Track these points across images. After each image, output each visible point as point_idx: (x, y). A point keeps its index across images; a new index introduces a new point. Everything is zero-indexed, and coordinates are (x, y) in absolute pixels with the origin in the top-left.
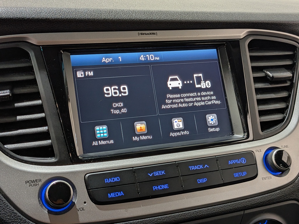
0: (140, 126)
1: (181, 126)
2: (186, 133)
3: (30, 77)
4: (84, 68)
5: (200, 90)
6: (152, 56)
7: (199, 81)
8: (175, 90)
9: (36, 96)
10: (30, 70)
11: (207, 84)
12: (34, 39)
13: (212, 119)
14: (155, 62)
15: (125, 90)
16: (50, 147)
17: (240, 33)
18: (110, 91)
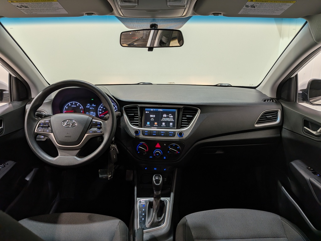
0: (156, 123)
1: (164, 124)
2: (165, 126)
3: (137, 112)
4: (147, 111)
5: (170, 118)
6: (161, 110)
7: (170, 116)
8: (165, 117)
9: (138, 115)
10: (137, 111)
11: (172, 117)
12: (139, 105)
13: (171, 124)
14: (162, 111)
15: (154, 116)
16: (138, 124)
17: (182, 107)
18: (151, 116)
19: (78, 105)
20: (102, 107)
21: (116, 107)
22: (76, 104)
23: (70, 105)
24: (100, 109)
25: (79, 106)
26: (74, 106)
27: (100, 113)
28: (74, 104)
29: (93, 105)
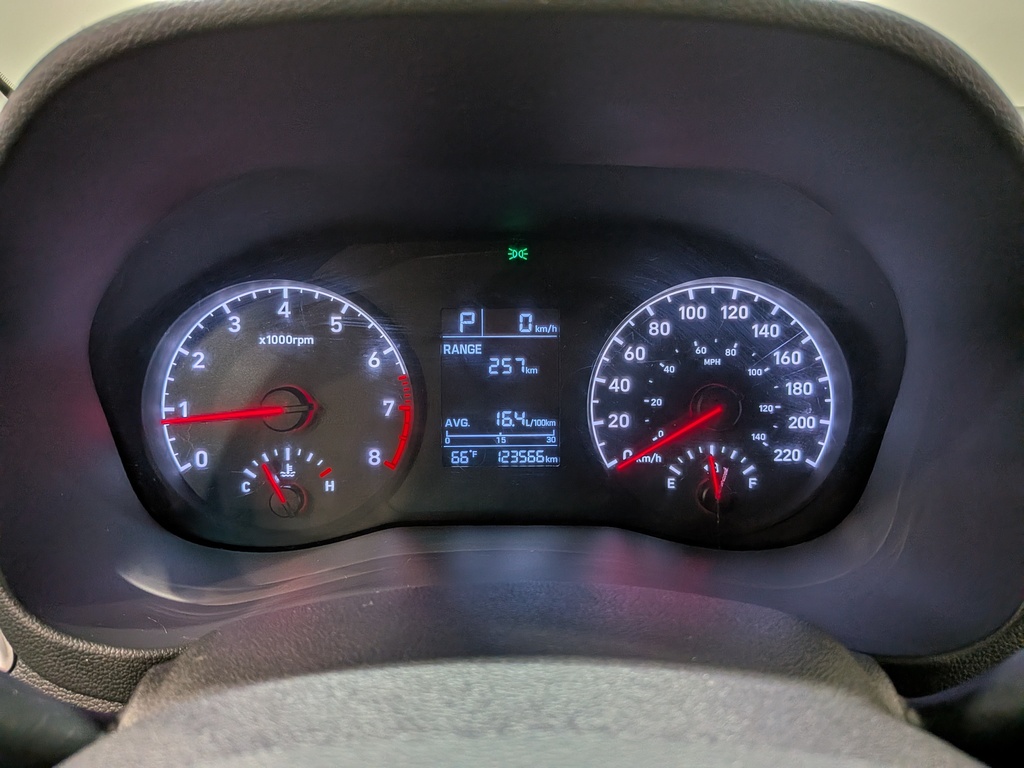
19: (336, 324)
20: (636, 354)
21: (809, 351)
22: (311, 315)
23: (236, 324)
24: (617, 367)
25: (357, 338)
26: (289, 340)
27: (621, 421)
28: (285, 310)
29: (529, 325)
